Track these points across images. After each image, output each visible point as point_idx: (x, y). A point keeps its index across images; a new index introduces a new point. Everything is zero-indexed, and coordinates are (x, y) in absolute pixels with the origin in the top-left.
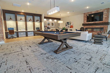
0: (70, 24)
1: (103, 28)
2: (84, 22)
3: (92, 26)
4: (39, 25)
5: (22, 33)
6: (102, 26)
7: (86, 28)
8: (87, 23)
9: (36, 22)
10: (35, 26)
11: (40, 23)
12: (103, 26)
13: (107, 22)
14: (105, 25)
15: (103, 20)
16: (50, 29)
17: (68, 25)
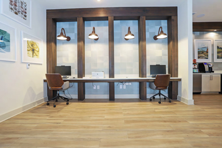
4: (164, 55)
5: (97, 86)
9: (151, 42)
10: (148, 57)
11: (167, 46)
16: (211, 70)
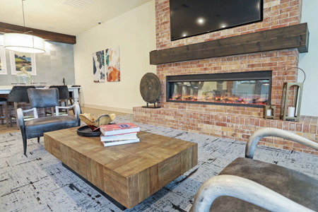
0: (107, 61)
1: (269, 73)
2: (159, 44)
3: (201, 62)
6: (260, 62)
7: (168, 77)
8: (175, 44)
12: (267, 60)
13: (294, 22)
14: (277, 54)
15: (265, 15)
17: (100, 67)
